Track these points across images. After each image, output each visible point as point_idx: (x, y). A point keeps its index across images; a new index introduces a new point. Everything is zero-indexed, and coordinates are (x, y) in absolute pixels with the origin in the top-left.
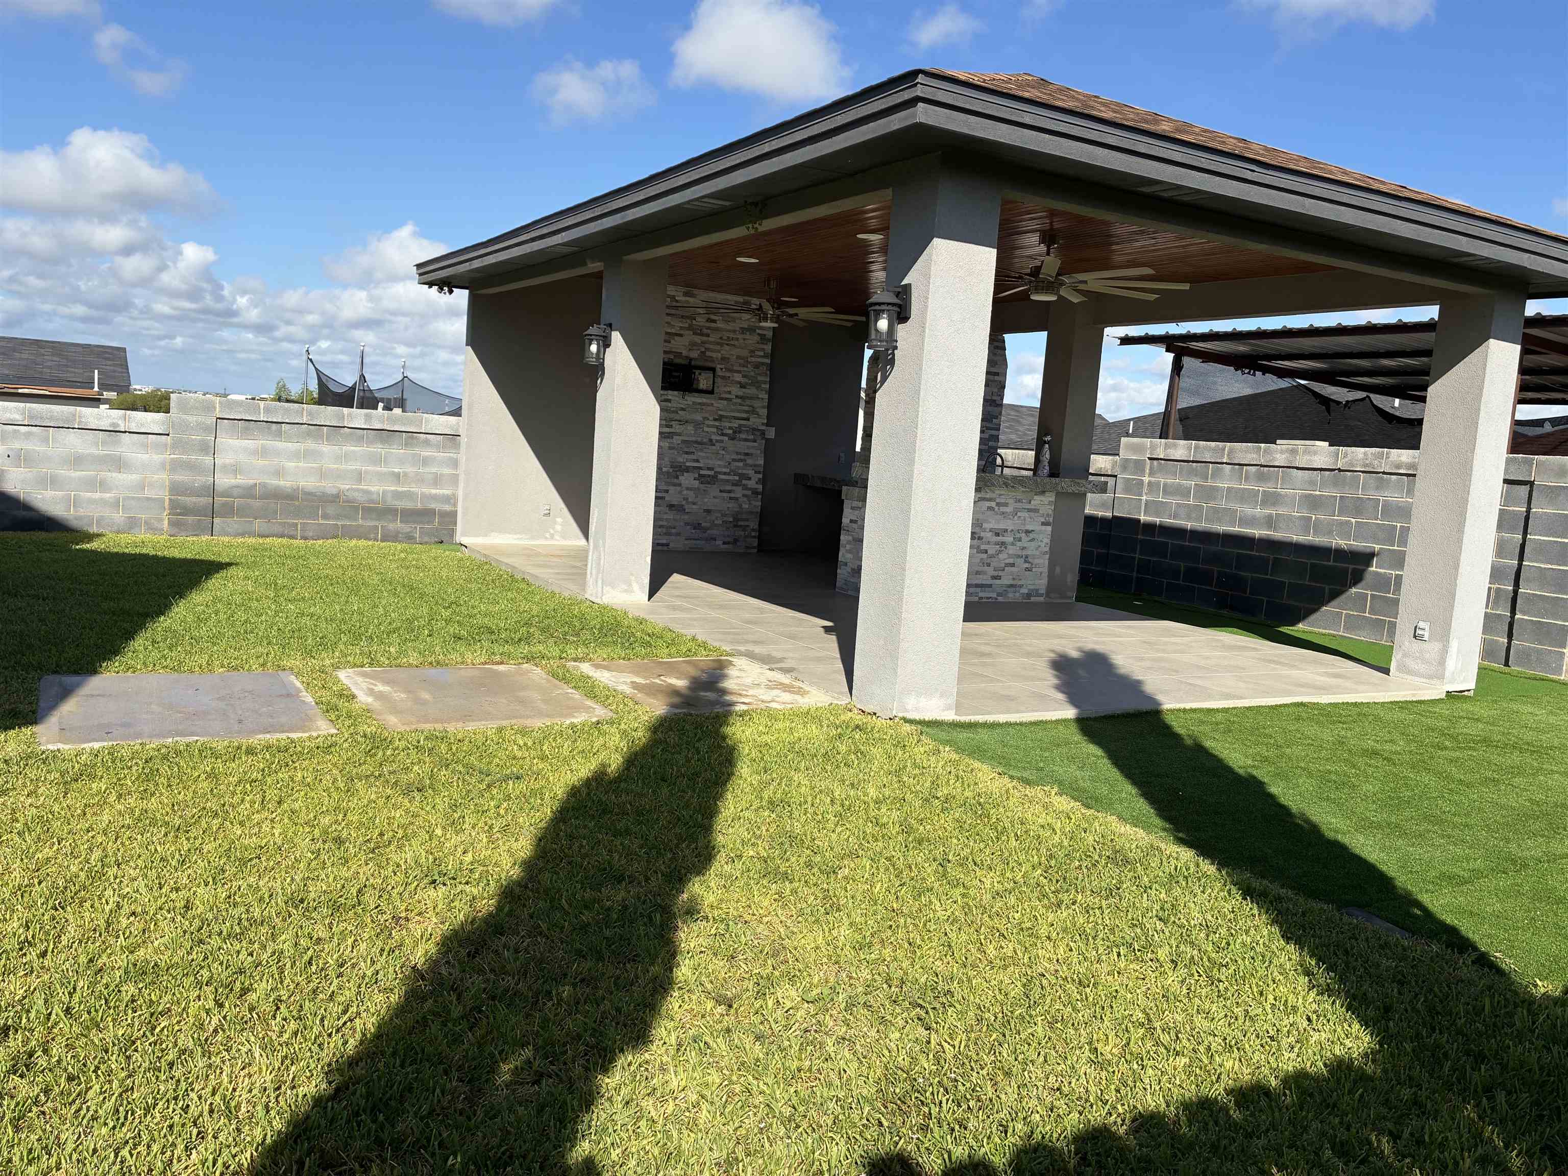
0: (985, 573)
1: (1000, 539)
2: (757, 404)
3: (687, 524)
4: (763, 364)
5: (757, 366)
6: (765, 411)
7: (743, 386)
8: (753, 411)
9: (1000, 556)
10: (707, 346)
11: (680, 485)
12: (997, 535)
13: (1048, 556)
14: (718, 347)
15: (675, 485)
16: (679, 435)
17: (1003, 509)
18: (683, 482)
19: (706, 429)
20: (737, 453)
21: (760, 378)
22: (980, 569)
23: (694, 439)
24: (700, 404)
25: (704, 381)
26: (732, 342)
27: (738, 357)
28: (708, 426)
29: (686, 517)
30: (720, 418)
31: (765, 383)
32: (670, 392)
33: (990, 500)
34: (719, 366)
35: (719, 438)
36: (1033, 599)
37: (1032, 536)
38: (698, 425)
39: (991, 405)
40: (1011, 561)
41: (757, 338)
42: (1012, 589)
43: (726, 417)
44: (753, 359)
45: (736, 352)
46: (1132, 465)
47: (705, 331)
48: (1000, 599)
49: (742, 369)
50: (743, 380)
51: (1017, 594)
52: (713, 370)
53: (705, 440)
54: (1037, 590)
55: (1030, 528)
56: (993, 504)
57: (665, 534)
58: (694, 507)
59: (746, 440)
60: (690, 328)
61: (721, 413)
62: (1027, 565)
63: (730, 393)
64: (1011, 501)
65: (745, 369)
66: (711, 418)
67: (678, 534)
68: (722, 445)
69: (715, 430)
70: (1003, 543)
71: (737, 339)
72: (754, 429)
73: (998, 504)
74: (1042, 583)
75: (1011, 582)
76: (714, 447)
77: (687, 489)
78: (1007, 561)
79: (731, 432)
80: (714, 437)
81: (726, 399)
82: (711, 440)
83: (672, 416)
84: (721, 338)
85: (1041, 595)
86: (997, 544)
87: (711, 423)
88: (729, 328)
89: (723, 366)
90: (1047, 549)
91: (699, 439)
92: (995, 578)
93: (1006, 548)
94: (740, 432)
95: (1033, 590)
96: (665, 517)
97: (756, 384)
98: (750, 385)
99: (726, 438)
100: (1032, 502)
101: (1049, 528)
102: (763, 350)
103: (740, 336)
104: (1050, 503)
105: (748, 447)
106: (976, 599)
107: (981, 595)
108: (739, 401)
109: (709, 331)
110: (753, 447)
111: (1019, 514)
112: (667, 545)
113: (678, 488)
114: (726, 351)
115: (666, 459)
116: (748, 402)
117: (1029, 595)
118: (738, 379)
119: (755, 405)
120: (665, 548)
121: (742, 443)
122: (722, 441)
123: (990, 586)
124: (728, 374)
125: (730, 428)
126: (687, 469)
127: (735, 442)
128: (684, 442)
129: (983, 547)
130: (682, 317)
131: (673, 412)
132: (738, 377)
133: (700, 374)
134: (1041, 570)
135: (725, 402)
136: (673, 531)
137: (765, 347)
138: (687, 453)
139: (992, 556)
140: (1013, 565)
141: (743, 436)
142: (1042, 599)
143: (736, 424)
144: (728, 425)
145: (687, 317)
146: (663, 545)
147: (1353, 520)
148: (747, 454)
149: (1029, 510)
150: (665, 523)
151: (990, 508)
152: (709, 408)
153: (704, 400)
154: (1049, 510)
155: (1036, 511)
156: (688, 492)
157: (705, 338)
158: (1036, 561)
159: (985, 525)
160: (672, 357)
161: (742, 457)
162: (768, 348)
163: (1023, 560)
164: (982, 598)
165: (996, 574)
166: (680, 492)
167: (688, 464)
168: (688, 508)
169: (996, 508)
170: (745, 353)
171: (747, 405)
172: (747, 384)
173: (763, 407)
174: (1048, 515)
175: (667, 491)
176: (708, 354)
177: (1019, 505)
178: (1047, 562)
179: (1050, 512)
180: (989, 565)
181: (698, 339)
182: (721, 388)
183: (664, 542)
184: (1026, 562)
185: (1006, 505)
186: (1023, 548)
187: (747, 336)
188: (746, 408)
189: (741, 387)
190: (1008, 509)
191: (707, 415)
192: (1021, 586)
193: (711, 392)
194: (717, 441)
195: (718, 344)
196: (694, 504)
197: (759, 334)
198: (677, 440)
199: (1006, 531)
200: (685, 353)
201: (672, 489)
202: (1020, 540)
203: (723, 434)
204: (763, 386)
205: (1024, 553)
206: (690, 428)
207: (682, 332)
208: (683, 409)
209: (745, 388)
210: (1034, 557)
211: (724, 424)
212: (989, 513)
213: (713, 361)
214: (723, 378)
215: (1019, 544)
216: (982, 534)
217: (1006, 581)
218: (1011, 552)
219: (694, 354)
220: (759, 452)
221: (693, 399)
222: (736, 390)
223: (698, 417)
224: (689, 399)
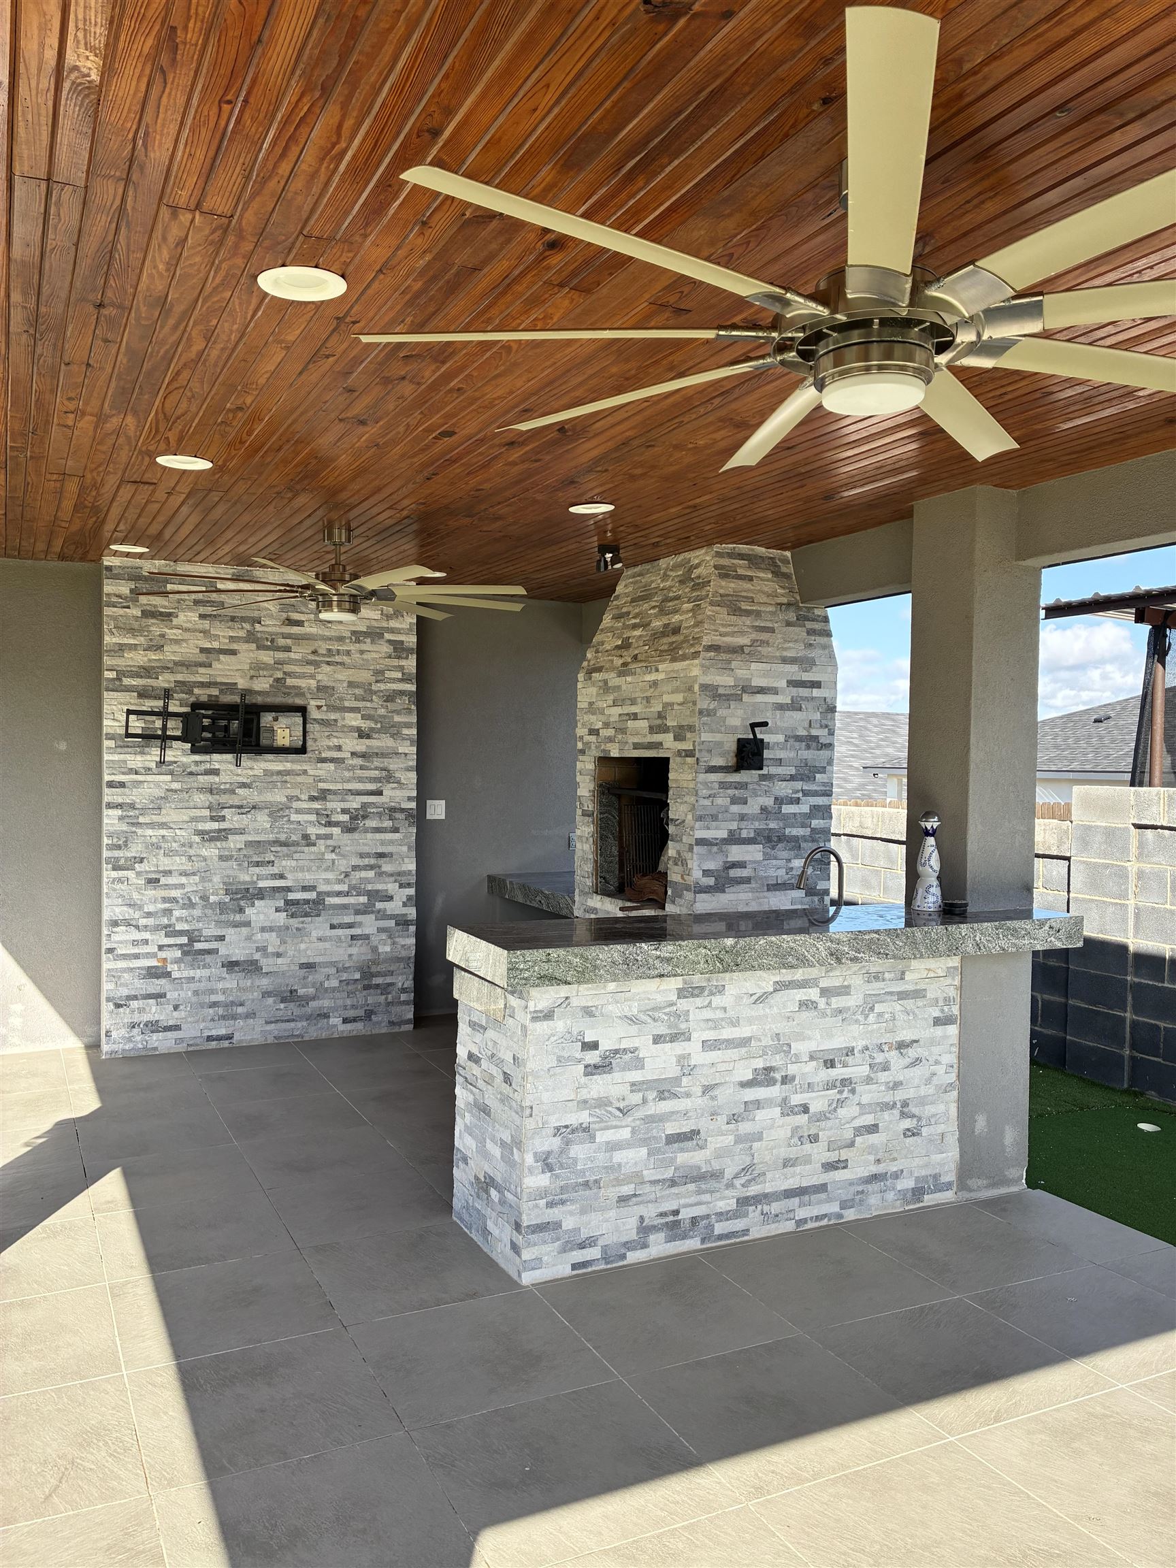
0: (807, 1160)
1: (838, 1072)
2: (394, 764)
3: (266, 994)
4: (402, 693)
5: (390, 697)
6: (413, 776)
7: (362, 734)
8: (389, 777)
9: (842, 1112)
10: (288, 668)
11: (247, 924)
12: (830, 1064)
13: (955, 1093)
14: (310, 669)
15: (237, 925)
16: (241, 832)
17: (837, 1002)
18: (253, 918)
19: (294, 817)
20: (362, 856)
21: (397, 719)
22: (793, 1153)
23: (271, 837)
24: (279, 773)
25: (284, 731)
26: (337, 659)
27: (351, 684)
28: (298, 811)
29: (264, 982)
30: (323, 795)
31: (408, 725)
32: (216, 757)
33: (803, 984)
34: (313, 703)
35: (323, 831)
36: (929, 1200)
37: (912, 1053)
38: (277, 812)
39: (808, 747)
40: (868, 1120)
41: (386, 649)
42: (875, 1187)
43: (335, 792)
44: (382, 686)
45: (343, 675)
46: (1099, 838)
47: (281, 642)
48: (850, 1215)
49: (360, 704)
50: (365, 725)
51: (890, 1196)
52: (302, 710)
53: (294, 838)
54: (936, 1177)
55: (906, 1035)
56: (813, 994)
57: (223, 1017)
58: (280, 961)
59: (378, 830)
60: (251, 637)
61: (322, 785)
62: (907, 1123)
63: (339, 748)
64: (856, 981)
65: (369, 704)
66: (304, 797)
67: (251, 1015)
68: (329, 842)
69: (313, 818)
70: (846, 1082)
71: (348, 653)
72: (393, 810)
73: (825, 992)
74: (947, 1160)
75: (874, 1169)
76: (313, 849)
77: (263, 929)
78: (858, 1123)
79: (346, 818)
80: (313, 831)
81: (332, 760)
82: (306, 837)
83: (224, 799)
84: (314, 652)
85: (948, 1186)
86: (830, 1086)
87: (305, 805)
88: (327, 633)
89: (322, 703)
90: (953, 1077)
91: (283, 837)
92: (830, 1166)
93: (853, 1091)
94: (364, 817)
95: (925, 1179)
96: (220, 985)
97: (393, 730)
98: (379, 731)
99: (336, 831)
100: (908, 976)
101: (953, 1030)
102: (401, 668)
103: (353, 648)
104: (950, 971)
105: (383, 843)
106: (789, 1226)
107: (801, 1214)
108: (359, 761)
109: (289, 641)
110: (392, 842)
111: (878, 1008)
112: (229, 1037)
113: (244, 930)
114: (325, 674)
115: (216, 879)
116: (377, 762)
117: (918, 1193)
118: (354, 723)
119: (391, 767)
120: (226, 1044)
121: (369, 835)
122: (328, 837)
123: (822, 1188)
124: (332, 716)
125: (344, 811)
126: (261, 894)
127: (356, 835)
128: (249, 844)
129: (796, 1099)
130: (233, 619)
131: (225, 792)
132: (354, 720)
133: (276, 719)
134: (941, 1128)
135: (332, 766)
136: (240, 1010)
137: (403, 663)
138: (258, 864)
139: (822, 1117)
140: (873, 1129)
141: (371, 823)
142: (948, 1196)
143: (355, 803)
144: (339, 806)
145: (244, 619)
146: (219, 1038)
148: (381, 855)
149: (902, 996)
150: (220, 998)
151: (805, 1005)
152: (299, 779)
153: (288, 766)
154: (948, 987)
155: (918, 994)
156: (266, 935)
157: (281, 655)
158: (929, 1110)
159: (797, 1047)
160: (215, 692)
161: (372, 861)
162: (411, 664)
163: (896, 1112)
164: (804, 1221)
165: (833, 1157)
166: (249, 938)
167: (261, 884)
168: (266, 964)
169: (822, 1003)
170: (365, 676)
171: (376, 769)
172: (372, 729)
173: (408, 769)
174: (947, 1001)
175: (221, 938)
176: (290, 682)
177: (876, 987)
178: (953, 1110)
179: (952, 992)
180: (814, 1139)
181: (267, 657)
182: (320, 741)
183: (223, 1032)
184: (903, 1115)
185: (844, 990)
186: (896, 1085)
187: (367, 645)
188: (376, 773)
189: (360, 737)
190: (852, 1001)
191: (296, 792)
192: (897, 1175)
193: (302, 750)
194: (319, 837)
195: (309, 663)
196: (279, 955)
197: (389, 641)
198: (235, 842)
199: (850, 1051)
200: (242, 683)
201: (230, 933)
202: (886, 1067)
203: (330, 824)
204: (405, 731)
205: (900, 1095)
206: (262, 819)
207: (235, 646)
208: (244, 785)
209: (368, 737)
210: (922, 1101)
211: (330, 805)
212: (805, 1015)
213: (303, 695)
214: (324, 723)
215: (883, 1077)
216: (792, 1069)
217: (860, 1167)
218: (865, 1100)
219: (262, 685)
220: (405, 849)
221: (264, 765)
222: (351, 744)
223: (279, 797)
224: (256, 766)
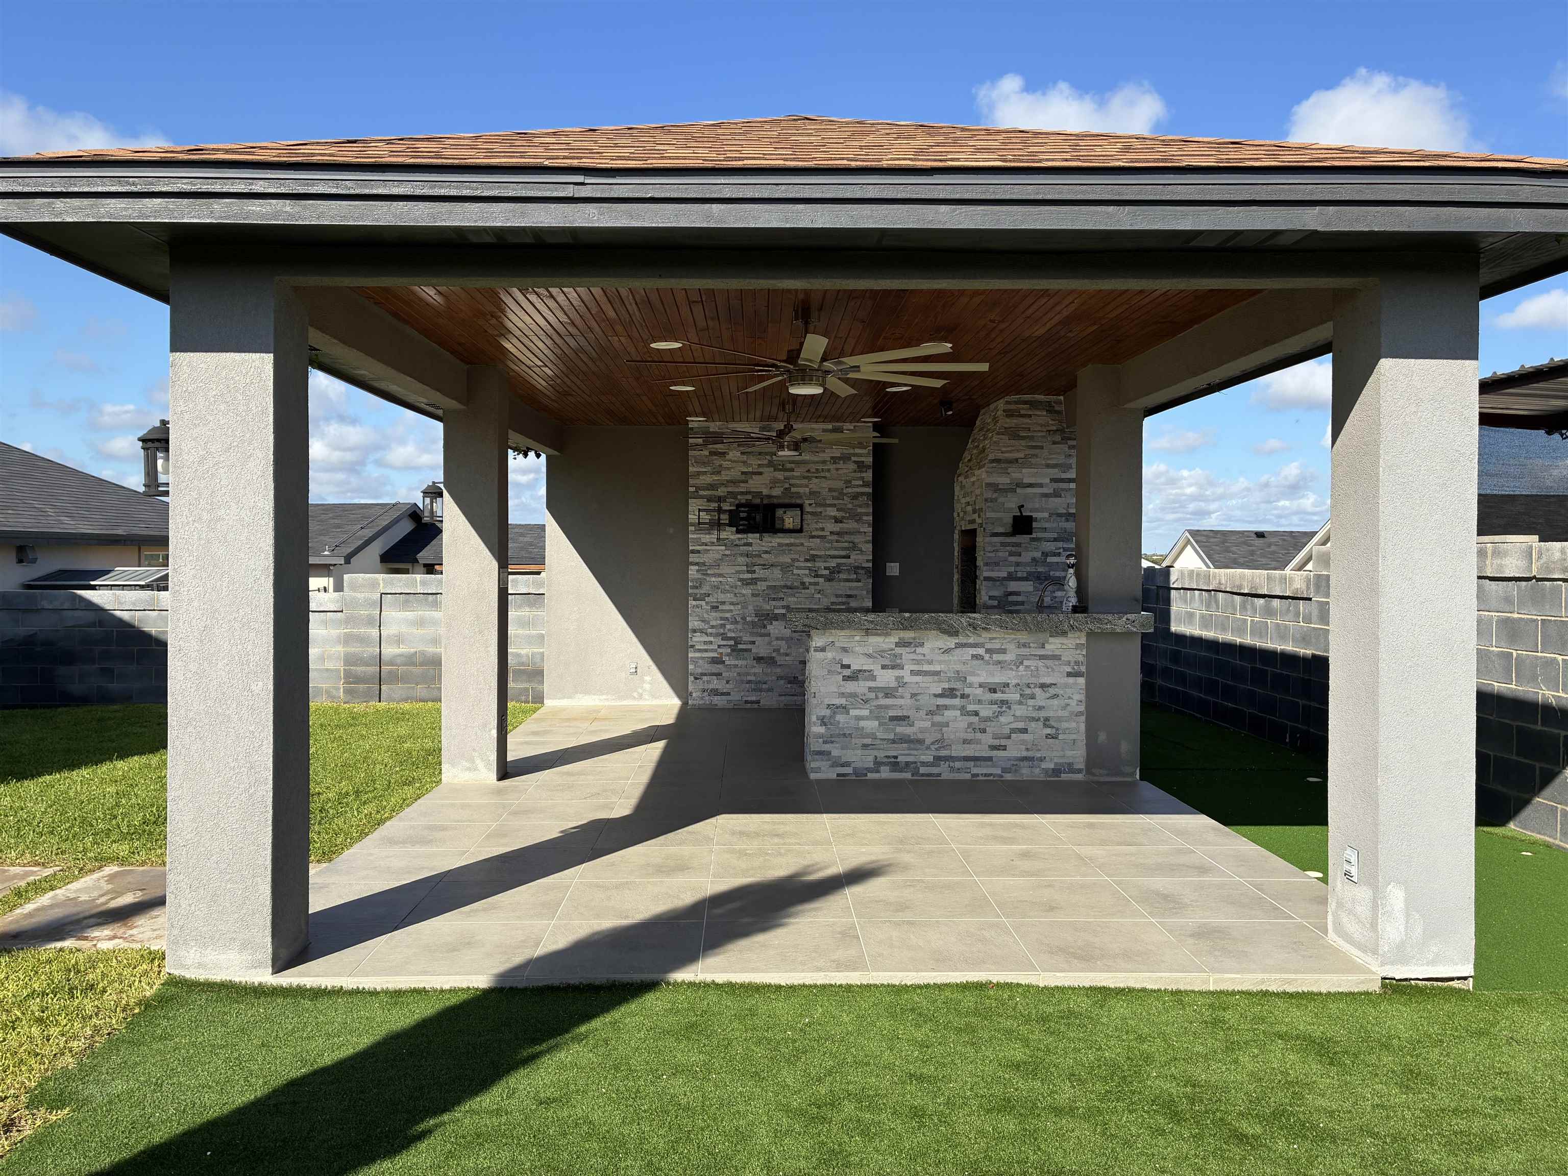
0: (978, 742)
1: (998, 696)
2: (858, 539)
3: (779, 678)
4: (863, 494)
5: (855, 497)
6: (870, 546)
7: (837, 521)
8: (854, 547)
9: (1002, 719)
10: (792, 481)
11: (769, 635)
12: (994, 691)
13: (1083, 718)
14: (805, 482)
15: (762, 635)
16: (765, 580)
17: (996, 657)
18: (772, 631)
19: (795, 571)
20: (837, 596)
21: (859, 510)
22: (970, 736)
23: (782, 583)
24: (787, 545)
25: (790, 519)
26: (822, 474)
27: (830, 490)
28: (798, 568)
29: (778, 670)
30: (813, 558)
31: (867, 514)
32: (750, 535)
33: (975, 645)
34: (807, 502)
35: (812, 580)
36: (1064, 777)
37: (1052, 691)
38: (786, 568)
39: (1067, 520)
40: (1021, 725)
41: (853, 466)
42: (1026, 763)
43: (820, 557)
44: (850, 490)
45: (825, 484)
47: (788, 466)
48: (1008, 777)
49: (836, 502)
50: (839, 514)
51: (1037, 771)
52: (801, 507)
53: (796, 584)
54: (1070, 764)
55: (1047, 680)
56: (981, 651)
57: (754, 690)
58: (787, 658)
59: (847, 580)
60: (771, 464)
61: (812, 552)
62: (1048, 731)
63: (823, 529)
64: (1011, 647)
65: (841, 502)
66: (802, 559)
67: (770, 690)
68: (818, 587)
69: (807, 572)
70: (1003, 702)
71: (829, 470)
72: (857, 568)
73: (988, 651)
74: (1077, 755)
75: (1025, 754)
76: (807, 591)
77: (777, 639)
78: (1014, 726)
79: (827, 572)
80: (807, 580)
81: (818, 537)
82: (803, 583)
83: (756, 560)
84: (808, 471)
85: (1079, 771)
86: (992, 703)
87: (802, 564)
88: (816, 459)
89: (813, 501)
90: (1082, 708)
91: (789, 584)
92: (994, 748)
93: (1009, 708)
94: (839, 572)
95: (1062, 764)
96: (753, 671)
97: (857, 518)
98: (848, 518)
99: (821, 580)
100: (1047, 646)
101: (1081, 681)
102: (862, 478)
103: (832, 467)
104: (1078, 646)
105: (850, 589)
106: (968, 776)
107: (975, 771)
108: (835, 537)
109: (793, 465)
110: (857, 588)
111: (1026, 663)
112: (758, 702)
113: (767, 638)
114: (815, 484)
115: (750, 608)
116: (847, 538)
117: (1057, 771)
118: (832, 514)
119: (856, 541)
120: (756, 706)
121: (842, 584)
122: (816, 584)
123: (990, 759)
124: (819, 510)
125: (826, 568)
126: (776, 617)
127: (834, 583)
128: (769, 587)
129: (971, 708)
130: (760, 454)
131: (756, 556)
132: (833, 512)
133: (785, 512)
134: (1074, 737)
135: (818, 540)
136: (764, 686)
137: (864, 475)
138: (774, 599)
139: (987, 719)
140: (1024, 731)
141: (842, 576)
142: (1079, 777)
143: (833, 563)
144: (822, 565)
145: (766, 454)
146: (752, 702)
147: (1560, 658)
148: (849, 596)
149: (1042, 657)
150: (752, 678)
151: (975, 657)
152: (798, 548)
153: (792, 540)
154: (1080, 656)
155: (1056, 657)
156: (779, 642)
157: (787, 474)
158: (1065, 725)
159: (970, 679)
160: (749, 497)
161: (844, 600)
162: (869, 475)
163: (1041, 724)
164: (978, 775)
165: (996, 742)
166: (769, 643)
167: (776, 611)
168: (780, 660)
169: (987, 657)
170: (839, 484)
171: (846, 542)
172: (843, 517)
173: (867, 542)
174: (1077, 663)
175: (753, 643)
176: (793, 490)
177: (1024, 651)
178: (1083, 727)
179: (1081, 658)
180: (984, 731)
181: (780, 475)
182: (811, 525)
183: (754, 698)
184: (1046, 726)
185: (1003, 651)
186: (1041, 708)
187: (841, 465)
188: (846, 544)
189: (836, 522)
190: (1009, 657)
191: (797, 556)
192: (1042, 759)
193: (800, 531)
194: (810, 584)
195: (804, 478)
196: (787, 655)
197: (855, 462)
198: (761, 586)
199: (1007, 685)
200: (765, 492)
201: (759, 640)
202: (1033, 697)
203: (817, 576)
204: (865, 518)
205: (1043, 714)
206: (777, 573)
207: (761, 470)
208: (766, 552)
209: (841, 522)
210: (1059, 719)
211: (817, 564)
212: (975, 662)
213: (801, 497)
214: (813, 514)
215: (1031, 702)
216: (967, 691)
217: (1014, 751)
218: (1018, 713)
219: (777, 492)
220: (865, 592)
221: (778, 540)
222: (831, 526)
223: (786, 559)
224: (773, 541)
